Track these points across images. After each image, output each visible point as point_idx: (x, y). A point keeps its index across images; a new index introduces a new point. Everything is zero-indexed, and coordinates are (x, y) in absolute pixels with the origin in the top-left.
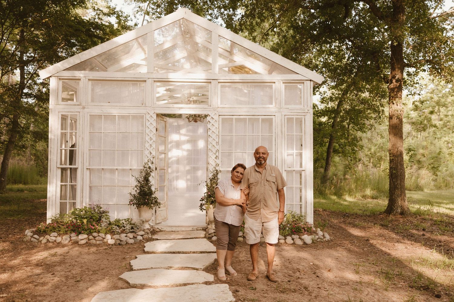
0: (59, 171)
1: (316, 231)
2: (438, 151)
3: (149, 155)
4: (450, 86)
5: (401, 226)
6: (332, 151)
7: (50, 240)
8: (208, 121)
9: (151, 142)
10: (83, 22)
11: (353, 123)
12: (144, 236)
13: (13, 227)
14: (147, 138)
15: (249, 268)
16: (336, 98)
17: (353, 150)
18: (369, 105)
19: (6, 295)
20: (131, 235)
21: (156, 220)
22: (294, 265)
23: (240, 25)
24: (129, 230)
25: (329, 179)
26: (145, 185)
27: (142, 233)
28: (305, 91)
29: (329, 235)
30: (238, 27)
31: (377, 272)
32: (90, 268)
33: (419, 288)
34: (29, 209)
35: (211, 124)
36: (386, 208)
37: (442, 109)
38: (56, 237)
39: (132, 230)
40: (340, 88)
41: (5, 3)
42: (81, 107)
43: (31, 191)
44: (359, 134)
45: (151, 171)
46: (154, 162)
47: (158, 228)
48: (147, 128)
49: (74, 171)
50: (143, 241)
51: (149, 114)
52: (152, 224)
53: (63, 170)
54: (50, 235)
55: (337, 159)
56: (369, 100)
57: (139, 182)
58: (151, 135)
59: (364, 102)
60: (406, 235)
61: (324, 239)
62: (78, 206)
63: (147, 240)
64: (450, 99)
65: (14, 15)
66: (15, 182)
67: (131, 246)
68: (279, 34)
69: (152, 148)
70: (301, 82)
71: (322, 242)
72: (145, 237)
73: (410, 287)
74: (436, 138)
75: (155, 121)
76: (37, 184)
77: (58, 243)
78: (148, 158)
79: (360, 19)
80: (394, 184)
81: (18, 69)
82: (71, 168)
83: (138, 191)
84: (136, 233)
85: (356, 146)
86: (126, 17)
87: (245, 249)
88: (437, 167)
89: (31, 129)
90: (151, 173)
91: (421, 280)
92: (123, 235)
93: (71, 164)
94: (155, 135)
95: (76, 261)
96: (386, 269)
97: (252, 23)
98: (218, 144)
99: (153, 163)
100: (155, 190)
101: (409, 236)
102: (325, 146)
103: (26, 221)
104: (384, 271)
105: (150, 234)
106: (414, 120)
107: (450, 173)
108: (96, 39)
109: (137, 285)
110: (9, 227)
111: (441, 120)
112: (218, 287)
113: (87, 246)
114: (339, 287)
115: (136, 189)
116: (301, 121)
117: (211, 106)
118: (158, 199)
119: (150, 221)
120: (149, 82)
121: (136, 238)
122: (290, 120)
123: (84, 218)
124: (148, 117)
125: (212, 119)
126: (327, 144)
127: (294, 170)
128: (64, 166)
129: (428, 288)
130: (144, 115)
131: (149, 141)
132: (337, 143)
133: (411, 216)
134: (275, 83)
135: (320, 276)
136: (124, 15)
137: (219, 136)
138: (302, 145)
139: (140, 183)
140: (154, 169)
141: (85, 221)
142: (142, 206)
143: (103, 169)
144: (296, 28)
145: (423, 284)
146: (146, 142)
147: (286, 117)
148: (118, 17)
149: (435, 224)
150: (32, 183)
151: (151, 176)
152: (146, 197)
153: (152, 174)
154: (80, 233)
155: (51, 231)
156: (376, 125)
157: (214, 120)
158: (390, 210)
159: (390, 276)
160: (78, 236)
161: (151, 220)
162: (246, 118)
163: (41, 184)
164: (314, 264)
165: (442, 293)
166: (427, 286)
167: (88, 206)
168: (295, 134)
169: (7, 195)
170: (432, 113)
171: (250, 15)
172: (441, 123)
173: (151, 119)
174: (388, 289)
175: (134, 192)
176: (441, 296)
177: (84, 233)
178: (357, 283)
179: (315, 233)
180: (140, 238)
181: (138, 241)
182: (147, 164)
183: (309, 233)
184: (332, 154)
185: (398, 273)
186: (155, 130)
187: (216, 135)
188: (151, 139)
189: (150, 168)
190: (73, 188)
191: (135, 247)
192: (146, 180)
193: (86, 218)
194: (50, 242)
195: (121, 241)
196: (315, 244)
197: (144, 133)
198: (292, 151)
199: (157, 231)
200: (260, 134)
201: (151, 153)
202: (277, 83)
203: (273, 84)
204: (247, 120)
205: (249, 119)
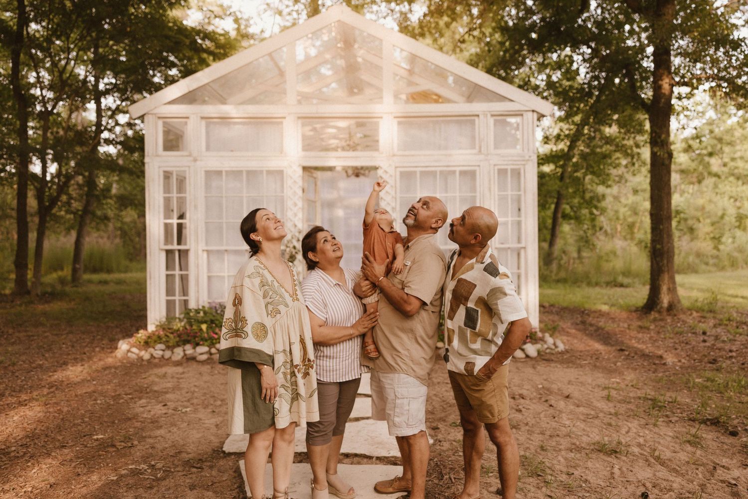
0: (164, 254)
1: (543, 337)
2: (720, 213)
3: (293, 229)
4: (741, 113)
5: (669, 328)
6: (560, 215)
7: (154, 355)
8: (379, 175)
9: (295, 210)
10: (186, 29)
11: (593, 173)
13: (99, 337)
14: (290, 204)
15: (448, 394)
16: (567, 136)
17: (591, 213)
18: (617, 146)
19: (102, 436)
22: (514, 388)
23: (421, 27)
25: (556, 258)
28: (525, 128)
29: (563, 343)
30: (417, 31)
31: (640, 398)
32: (216, 395)
33: (704, 422)
34: (119, 309)
36: (645, 301)
37: (727, 149)
38: (163, 350)
40: (573, 121)
41: (68, 4)
42: (191, 158)
43: (119, 282)
44: (601, 189)
45: (296, 253)
48: (289, 188)
49: (184, 254)
51: (291, 166)
53: (169, 253)
54: (154, 348)
55: (566, 228)
56: (616, 138)
58: (295, 199)
59: (609, 140)
60: (677, 341)
61: (556, 350)
62: (192, 305)
64: (738, 133)
65: (83, 22)
66: (95, 270)
68: (480, 40)
69: (297, 218)
70: (518, 114)
71: (553, 354)
73: (690, 420)
74: (717, 193)
75: (301, 178)
76: (126, 272)
77: (167, 359)
78: (292, 234)
79: (603, 12)
80: (658, 264)
81: (93, 102)
82: (179, 251)
85: (596, 208)
86: (247, 20)
88: (719, 237)
89: (114, 191)
90: (297, 256)
91: (706, 410)
93: (179, 243)
94: (301, 199)
95: (195, 386)
96: (653, 393)
97: (437, 23)
98: (395, 210)
101: (683, 342)
102: (549, 208)
103: (117, 327)
104: (649, 397)
106: (683, 167)
107: (739, 247)
108: (205, 55)
110: (94, 336)
111: (725, 165)
113: (208, 364)
114: (584, 421)
116: (519, 174)
117: (382, 153)
120: (290, 119)
122: (502, 172)
123: (202, 322)
124: (289, 171)
125: (385, 173)
126: (553, 206)
127: (509, 248)
128: (169, 247)
129: (718, 422)
130: (285, 169)
131: (292, 207)
132: (568, 204)
133: (684, 313)
134: (478, 116)
135: (555, 406)
136: (245, 17)
137: (396, 198)
138: (519, 210)
141: (204, 327)
143: (226, 251)
144: (504, 29)
145: (709, 414)
146: (289, 210)
147: (496, 168)
148: (236, 21)
149: (720, 325)
150: (120, 271)
154: (198, 344)
155: (155, 341)
156: (628, 176)
157: (388, 175)
158: (652, 303)
159: (659, 404)
160: (194, 348)
162: (437, 171)
163: (131, 271)
164: (543, 387)
165: (739, 429)
166: (716, 418)
167: (207, 305)
168: (509, 193)
169: (84, 289)
170: (711, 154)
171: (436, 12)
172: (726, 169)
173: (295, 175)
174: (658, 423)
176: (738, 434)
177: (203, 345)
178: (611, 414)
179: (542, 340)
182: (290, 243)
183: (534, 341)
184: (560, 220)
185: (670, 400)
186: (302, 192)
187: (391, 196)
188: (295, 204)
189: (294, 247)
190: (184, 279)
193: (205, 322)
194: (155, 358)
196: (544, 357)
197: (285, 196)
198: (506, 219)
200: (458, 194)
201: (296, 226)
202: (481, 117)
203: (476, 118)
204: (438, 173)
205: (441, 172)
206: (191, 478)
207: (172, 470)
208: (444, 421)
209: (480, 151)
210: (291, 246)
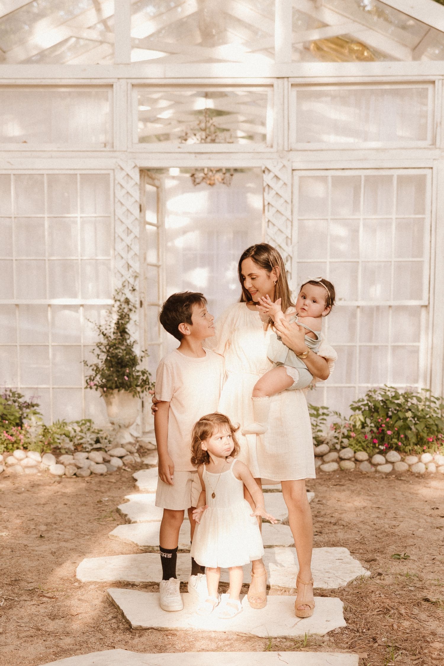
3: (124, 272)
8: (265, 184)
9: (128, 240)
12: (125, 458)
14: (120, 230)
20: (98, 456)
21: (143, 423)
24: (91, 445)
26: (119, 343)
27: (120, 451)
35: (273, 193)
39: (98, 446)
45: (131, 310)
46: (137, 288)
47: (150, 443)
48: (119, 204)
50: (125, 470)
51: (122, 169)
52: (136, 434)
57: (104, 335)
58: (128, 222)
63: (133, 467)
67: (102, 479)
69: (132, 253)
72: (128, 461)
75: (137, 188)
78: (124, 279)
83: (104, 357)
84: (106, 452)
87: (361, 486)
90: (132, 315)
92: (81, 456)
94: (137, 223)
98: (289, 241)
99: (134, 290)
100: (143, 354)
105: (137, 455)
109: (153, 549)
112: (327, 552)
115: (97, 351)
117: (272, 147)
118: (150, 374)
119: (131, 427)
120: (120, 87)
121: (109, 461)
124: (120, 176)
125: (275, 179)
130: (111, 172)
131: (124, 236)
134: (433, 82)
137: (292, 222)
139: (107, 338)
140: (138, 305)
142: (116, 391)
143: (17, 305)
146: (118, 240)
151: (131, 322)
152: (123, 369)
153: (134, 316)
157: (281, 183)
161: (135, 424)
162: (360, 176)
173: (128, 183)
175: (93, 360)
180: (116, 462)
181: (115, 469)
182: (120, 294)
186: (139, 210)
187: (284, 218)
188: (129, 231)
189: (127, 301)
191: (113, 480)
192: (121, 330)
195: (79, 468)
197: (112, 216)
199: (148, 450)
200: (394, 216)
201: (129, 266)
202: (438, 84)
203: (430, 87)
204: (363, 179)
205: (367, 178)
206: (46, 608)
207: (16, 599)
208: (382, 552)
209: (434, 143)
210: (123, 299)
